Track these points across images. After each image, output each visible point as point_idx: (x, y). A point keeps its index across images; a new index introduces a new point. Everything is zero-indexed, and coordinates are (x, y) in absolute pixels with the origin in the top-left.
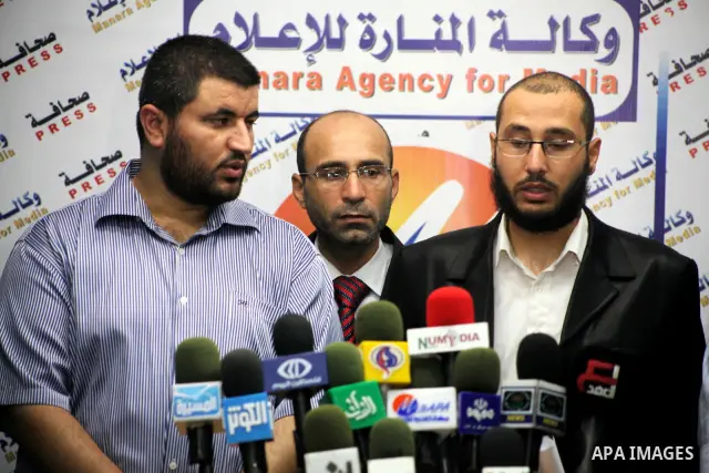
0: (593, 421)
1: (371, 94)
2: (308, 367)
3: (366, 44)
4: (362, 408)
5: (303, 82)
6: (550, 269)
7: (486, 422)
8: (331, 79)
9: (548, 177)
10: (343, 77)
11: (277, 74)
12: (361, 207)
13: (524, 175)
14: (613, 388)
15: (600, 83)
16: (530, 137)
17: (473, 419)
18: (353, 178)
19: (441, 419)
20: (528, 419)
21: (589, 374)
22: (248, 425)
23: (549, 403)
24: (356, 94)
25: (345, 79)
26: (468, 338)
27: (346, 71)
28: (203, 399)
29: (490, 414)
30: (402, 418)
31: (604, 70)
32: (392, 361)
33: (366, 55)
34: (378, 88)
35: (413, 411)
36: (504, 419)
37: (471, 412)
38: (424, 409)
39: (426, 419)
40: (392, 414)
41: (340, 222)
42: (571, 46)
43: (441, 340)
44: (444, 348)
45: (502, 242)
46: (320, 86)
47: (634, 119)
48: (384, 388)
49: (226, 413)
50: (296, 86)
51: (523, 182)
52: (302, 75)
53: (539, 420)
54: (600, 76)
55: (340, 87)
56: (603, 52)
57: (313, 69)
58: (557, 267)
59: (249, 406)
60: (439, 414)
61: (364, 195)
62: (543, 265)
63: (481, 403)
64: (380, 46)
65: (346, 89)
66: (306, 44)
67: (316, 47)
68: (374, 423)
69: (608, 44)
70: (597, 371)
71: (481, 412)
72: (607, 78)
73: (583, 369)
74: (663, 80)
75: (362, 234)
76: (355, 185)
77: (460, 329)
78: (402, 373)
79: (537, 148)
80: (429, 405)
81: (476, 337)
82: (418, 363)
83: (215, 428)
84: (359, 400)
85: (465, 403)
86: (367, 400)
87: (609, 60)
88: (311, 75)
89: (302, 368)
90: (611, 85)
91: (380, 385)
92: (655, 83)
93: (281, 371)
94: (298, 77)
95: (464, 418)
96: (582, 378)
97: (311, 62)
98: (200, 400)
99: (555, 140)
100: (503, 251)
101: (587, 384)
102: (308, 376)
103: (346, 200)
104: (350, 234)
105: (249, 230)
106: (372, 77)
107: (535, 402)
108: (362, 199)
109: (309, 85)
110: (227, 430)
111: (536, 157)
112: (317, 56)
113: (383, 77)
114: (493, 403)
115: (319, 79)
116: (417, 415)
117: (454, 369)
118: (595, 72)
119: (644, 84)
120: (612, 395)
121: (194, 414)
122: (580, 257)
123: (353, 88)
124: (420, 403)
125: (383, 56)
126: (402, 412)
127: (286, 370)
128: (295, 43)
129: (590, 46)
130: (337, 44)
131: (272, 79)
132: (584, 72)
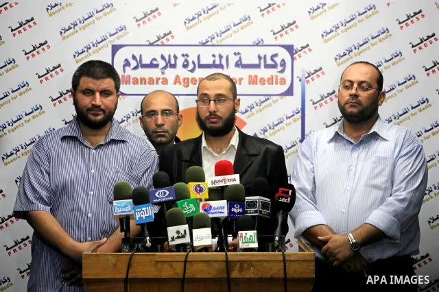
0: (281, 212)
1: (187, 86)
2: (168, 193)
3: (185, 66)
4: (189, 209)
5: (160, 81)
6: (224, 152)
7: (239, 213)
8: (171, 80)
9: (218, 114)
10: (176, 79)
11: (150, 78)
12: (162, 128)
13: (208, 114)
14: (289, 199)
15: (279, 81)
16: (209, 98)
17: (234, 213)
18: (160, 116)
19: (221, 212)
20: (256, 212)
21: (279, 194)
22: (144, 216)
23: (264, 205)
24: (182, 86)
25: (177, 80)
26: (231, 180)
27: (177, 77)
28: (125, 206)
29: (241, 210)
30: (206, 212)
31: (280, 75)
32: (201, 190)
33: (185, 70)
34: (190, 84)
35: (210, 210)
36: (246, 212)
37: (233, 210)
38: (214, 209)
39: (215, 213)
40: (201, 211)
41: (154, 134)
42: (267, 66)
43: (220, 181)
44: (222, 184)
45: (204, 143)
46: (167, 83)
47: (292, 95)
48: (198, 201)
49: (135, 211)
50: (157, 83)
51: (208, 117)
52: (160, 79)
53: (260, 212)
54: (279, 78)
55: (175, 83)
56: (280, 68)
57: (164, 76)
58: (227, 151)
59: (144, 209)
60: (220, 210)
61: (163, 123)
62: (221, 151)
63: (237, 206)
64: (191, 67)
65: (177, 84)
66: (161, 66)
67: (165, 68)
68: (194, 215)
69: (281, 65)
70: (283, 192)
71: (237, 209)
72: (281, 79)
73: (277, 191)
74: (303, 79)
75: (163, 139)
76: (160, 119)
77: (228, 177)
78: (205, 195)
79: (212, 102)
80: (216, 207)
81: (235, 180)
82: (211, 191)
83: (131, 218)
84: (188, 206)
85: (231, 206)
86: (191, 205)
87: (282, 71)
88: (163, 78)
89: (165, 193)
90: (283, 81)
91: (196, 199)
92: (300, 81)
93: (156, 195)
94: (158, 79)
95: (230, 212)
96: (277, 195)
97: (163, 73)
98: (124, 207)
99: (219, 98)
100: (205, 147)
101: (279, 198)
102: (167, 197)
103: (157, 125)
104: (159, 139)
105: (124, 142)
106: (188, 79)
107: (259, 205)
108: (163, 125)
109: (163, 83)
110: (135, 219)
111: (212, 106)
112: (166, 71)
113: (192, 79)
114: (242, 206)
115: (167, 80)
116: (212, 211)
117: (226, 193)
118: (277, 76)
119: (296, 81)
120: (289, 201)
121: (122, 212)
122: (236, 148)
123: (180, 84)
124: (213, 207)
125: (192, 71)
126: (205, 210)
127: (158, 194)
128: (157, 66)
129: (274, 66)
130: (174, 66)
131: (147, 81)
132: (272, 76)
